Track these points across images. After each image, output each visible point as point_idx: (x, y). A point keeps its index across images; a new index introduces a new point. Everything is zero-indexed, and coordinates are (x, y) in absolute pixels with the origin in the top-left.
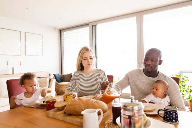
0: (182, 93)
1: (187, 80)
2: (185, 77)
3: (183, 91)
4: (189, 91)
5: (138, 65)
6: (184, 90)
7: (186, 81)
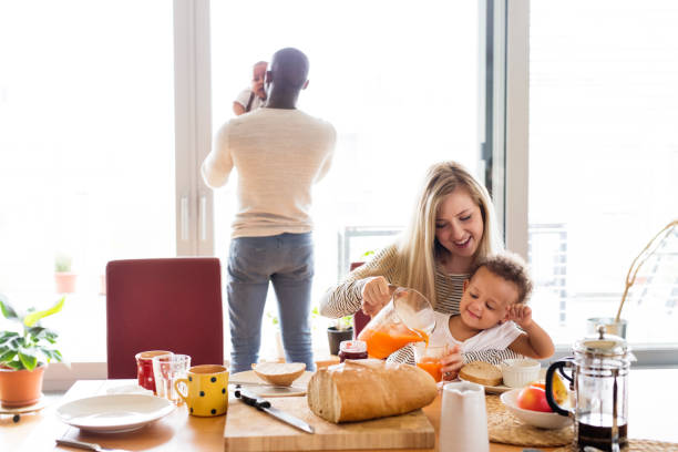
5: (184, 200)
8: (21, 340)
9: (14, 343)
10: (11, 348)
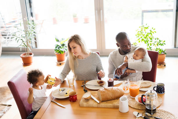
0: (150, 46)
1: (155, 33)
2: (152, 28)
3: (151, 45)
4: (156, 43)
5: (97, 11)
6: (152, 43)
7: (153, 33)
8: (60, 47)
9: (58, 48)
10: (58, 49)
